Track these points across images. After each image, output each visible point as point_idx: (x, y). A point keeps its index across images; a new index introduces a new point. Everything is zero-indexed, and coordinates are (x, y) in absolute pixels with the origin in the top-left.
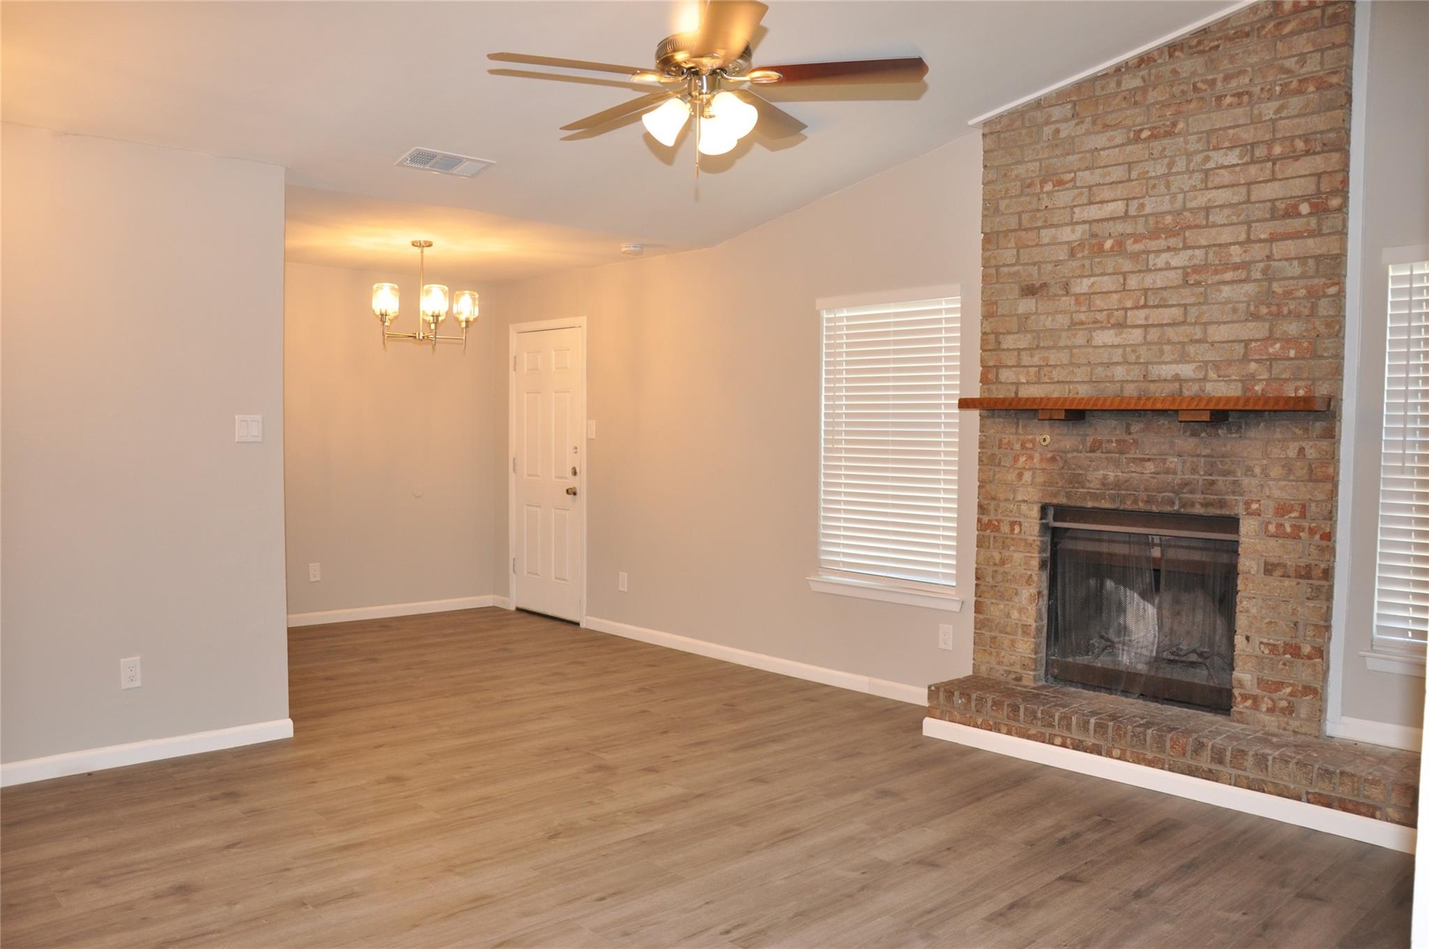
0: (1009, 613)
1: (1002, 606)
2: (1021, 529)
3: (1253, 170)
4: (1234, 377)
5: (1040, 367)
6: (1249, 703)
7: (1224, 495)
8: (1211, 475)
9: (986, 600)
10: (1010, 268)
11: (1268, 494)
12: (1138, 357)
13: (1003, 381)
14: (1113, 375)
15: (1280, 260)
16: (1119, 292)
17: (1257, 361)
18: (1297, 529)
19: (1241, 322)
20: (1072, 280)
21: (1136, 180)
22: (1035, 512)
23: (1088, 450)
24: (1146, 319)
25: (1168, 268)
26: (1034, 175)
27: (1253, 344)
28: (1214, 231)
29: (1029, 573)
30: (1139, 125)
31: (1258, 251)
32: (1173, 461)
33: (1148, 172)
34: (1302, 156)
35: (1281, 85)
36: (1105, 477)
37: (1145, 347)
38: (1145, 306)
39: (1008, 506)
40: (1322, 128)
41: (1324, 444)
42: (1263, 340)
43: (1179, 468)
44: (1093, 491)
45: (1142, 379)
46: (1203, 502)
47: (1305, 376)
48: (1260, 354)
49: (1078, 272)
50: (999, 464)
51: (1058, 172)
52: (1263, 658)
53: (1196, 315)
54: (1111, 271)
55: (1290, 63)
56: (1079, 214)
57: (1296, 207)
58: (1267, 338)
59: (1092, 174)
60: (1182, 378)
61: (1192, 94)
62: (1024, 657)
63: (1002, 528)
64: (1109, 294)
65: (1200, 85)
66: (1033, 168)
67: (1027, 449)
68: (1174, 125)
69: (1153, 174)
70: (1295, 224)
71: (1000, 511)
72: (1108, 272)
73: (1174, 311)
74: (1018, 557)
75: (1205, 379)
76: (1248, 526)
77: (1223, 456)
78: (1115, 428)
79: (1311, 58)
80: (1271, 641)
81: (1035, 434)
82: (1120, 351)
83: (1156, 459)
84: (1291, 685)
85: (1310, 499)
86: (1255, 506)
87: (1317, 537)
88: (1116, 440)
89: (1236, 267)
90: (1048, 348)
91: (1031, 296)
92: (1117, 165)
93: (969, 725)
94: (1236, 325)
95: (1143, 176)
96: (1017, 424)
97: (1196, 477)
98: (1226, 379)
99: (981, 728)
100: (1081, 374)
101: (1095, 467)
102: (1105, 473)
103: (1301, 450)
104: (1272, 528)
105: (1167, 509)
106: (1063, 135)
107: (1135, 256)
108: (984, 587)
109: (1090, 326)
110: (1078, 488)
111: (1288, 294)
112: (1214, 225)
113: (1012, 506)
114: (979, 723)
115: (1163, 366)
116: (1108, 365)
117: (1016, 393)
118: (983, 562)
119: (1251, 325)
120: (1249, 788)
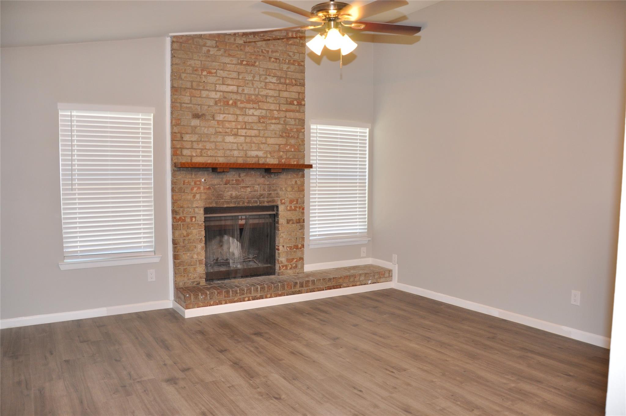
0: (192, 257)
1: (189, 254)
2: (196, 219)
3: (281, 86)
4: (275, 157)
5: (202, 149)
6: (284, 268)
7: (274, 198)
8: (269, 191)
9: (180, 253)
10: (187, 105)
11: (287, 196)
12: (243, 148)
13: (184, 155)
14: (233, 154)
15: (288, 118)
16: (235, 122)
17: (283, 152)
18: (296, 207)
19: (277, 138)
20: (216, 114)
21: (241, 79)
22: (202, 211)
23: (224, 184)
24: (246, 133)
25: (253, 115)
26: (198, 66)
27: (281, 146)
28: (269, 104)
29: (200, 237)
30: (242, 58)
31: (282, 114)
32: (257, 187)
33: (246, 77)
34: (294, 85)
35: (288, 60)
36: (231, 195)
37: (245, 144)
38: (245, 128)
39: (189, 210)
40: (300, 78)
41: (302, 179)
42: (284, 144)
43: (259, 189)
44: (227, 200)
45: (244, 156)
46: (267, 201)
47: (296, 157)
48: (283, 149)
49: (218, 111)
50: (184, 192)
51: (209, 68)
52: (288, 252)
53: (263, 133)
54: (232, 113)
55: (291, 54)
56: (218, 87)
57: (293, 102)
58: (286, 144)
59: (224, 72)
60: (259, 156)
61: (261, 53)
62: (201, 274)
63: (186, 220)
64: (231, 122)
65: (263, 51)
66: (197, 63)
67: (197, 184)
68: (255, 62)
69: (248, 79)
70: (293, 107)
71: (185, 212)
72: (231, 113)
73: (256, 131)
74: (195, 231)
75: (267, 157)
76: (281, 208)
77: (273, 185)
78: (234, 175)
79: (296, 54)
80: (290, 246)
81: (201, 178)
82: (236, 145)
83: (250, 186)
84: (296, 258)
85: (299, 197)
86: (283, 201)
87: (301, 209)
88: (235, 180)
89: (276, 119)
90: (205, 141)
91: (197, 119)
92: (234, 71)
93: (207, 306)
94: (276, 139)
95: (243, 78)
96: (192, 174)
97: (265, 192)
98: (273, 157)
99: (213, 305)
100: (220, 153)
101: (227, 191)
102: (232, 193)
103: (296, 181)
104: (288, 208)
105: (256, 205)
106: (211, 53)
107: (241, 109)
108: (179, 248)
109: (224, 134)
110: (220, 200)
111: (291, 130)
112: (269, 102)
113: (191, 210)
114: (212, 303)
115: (252, 152)
116: (231, 150)
117: (191, 160)
118: (178, 237)
119: (281, 139)
120: (310, 292)
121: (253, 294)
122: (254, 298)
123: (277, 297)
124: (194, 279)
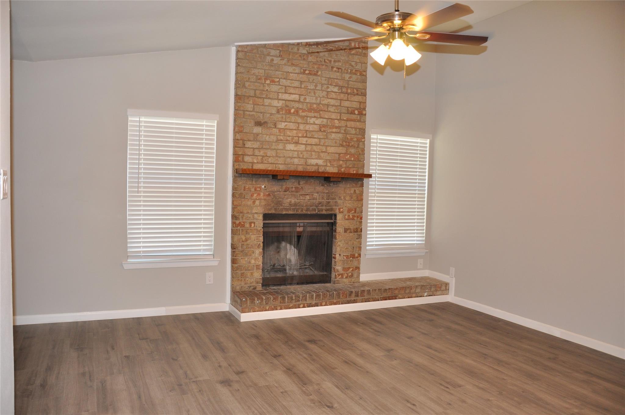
0: (250, 262)
1: (247, 259)
2: (255, 225)
3: (342, 95)
4: (335, 166)
5: (263, 156)
6: (340, 277)
7: (332, 206)
8: (328, 200)
9: (238, 257)
10: (250, 112)
11: (345, 205)
12: (303, 156)
13: (246, 161)
14: (294, 162)
15: (349, 128)
16: (296, 130)
17: (343, 161)
18: (354, 216)
19: (337, 147)
20: (278, 122)
21: (303, 88)
22: (261, 217)
23: (284, 191)
24: (306, 141)
25: (314, 124)
26: (261, 75)
27: (341, 155)
28: (330, 113)
29: (259, 243)
30: (306, 68)
31: (343, 123)
32: (316, 195)
33: (308, 86)
34: (356, 95)
35: (350, 70)
36: (291, 202)
37: (306, 152)
38: (306, 137)
39: (248, 215)
40: (361, 88)
41: (361, 189)
42: (344, 153)
43: (318, 198)
44: (286, 207)
45: (304, 164)
46: (325, 209)
47: (356, 167)
48: (343, 158)
49: (280, 119)
50: (244, 198)
51: (272, 77)
52: (344, 260)
53: (323, 142)
54: (293, 121)
55: (353, 64)
56: (281, 96)
57: (354, 111)
58: (346, 153)
59: (286, 81)
60: (319, 164)
61: (324, 62)
62: (257, 279)
63: (246, 225)
64: (293, 130)
65: (326, 60)
66: (261, 72)
67: (257, 191)
68: (317, 72)
69: (310, 88)
70: (353, 117)
71: (244, 218)
72: (292, 121)
73: (316, 140)
74: (253, 237)
75: (326, 166)
76: (339, 217)
77: (332, 193)
78: (294, 183)
79: (358, 64)
80: (347, 254)
81: (261, 185)
82: (296, 153)
83: (310, 194)
84: (352, 267)
85: (357, 207)
86: (341, 210)
87: (359, 219)
88: (295, 187)
89: (336, 128)
90: (267, 149)
91: (259, 126)
92: (296, 80)
93: (263, 311)
94: (336, 148)
95: (306, 88)
96: (252, 181)
97: (324, 200)
98: (333, 166)
99: (269, 311)
100: (281, 161)
101: (287, 198)
102: (290, 200)
103: (355, 190)
104: (346, 217)
105: (314, 212)
106: (275, 62)
107: (302, 117)
108: (237, 252)
109: (285, 142)
110: (279, 206)
111: (352, 139)
112: (330, 112)
113: (250, 215)
114: (267, 308)
115: (312, 160)
116: (292, 158)
117: (252, 167)
118: (237, 241)
119: (341, 148)
120: (365, 302)
121: (308, 302)
122: (310, 306)
123: (331, 305)
124: (251, 283)
